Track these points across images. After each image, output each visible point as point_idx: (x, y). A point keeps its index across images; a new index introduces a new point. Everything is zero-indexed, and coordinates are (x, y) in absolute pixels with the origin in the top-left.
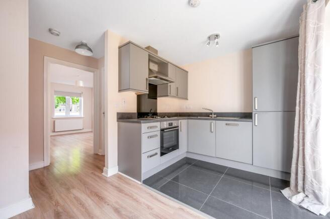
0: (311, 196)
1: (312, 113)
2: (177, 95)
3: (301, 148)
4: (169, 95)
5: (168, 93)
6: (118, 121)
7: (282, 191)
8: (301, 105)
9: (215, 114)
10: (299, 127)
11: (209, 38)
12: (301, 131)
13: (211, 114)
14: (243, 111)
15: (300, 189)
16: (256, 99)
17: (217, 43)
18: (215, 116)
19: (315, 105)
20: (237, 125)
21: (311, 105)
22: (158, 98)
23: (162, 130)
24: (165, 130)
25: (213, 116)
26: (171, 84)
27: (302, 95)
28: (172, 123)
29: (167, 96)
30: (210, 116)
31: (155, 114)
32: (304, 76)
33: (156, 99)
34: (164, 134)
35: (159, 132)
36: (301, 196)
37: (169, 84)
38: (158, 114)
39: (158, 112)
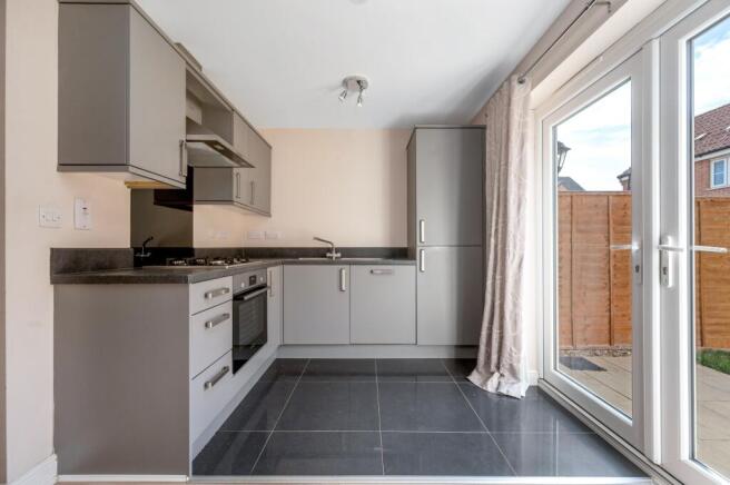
0: (506, 374)
1: (515, 247)
2: (252, 203)
3: (497, 303)
4: (235, 199)
5: (231, 196)
6: (54, 281)
7: (469, 378)
8: (500, 236)
9: (337, 250)
10: (495, 271)
11: (345, 83)
12: (498, 277)
13: (329, 250)
14: (388, 245)
15: (493, 368)
16: (423, 223)
17: (360, 99)
18: (339, 255)
19: (519, 237)
20: (389, 273)
21: (515, 237)
22: (195, 207)
23: (238, 298)
24: (246, 298)
25: (334, 255)
26: (242, 171)
27: (500, 220)
28: (255, 277)
29: (229, 201)
30: (328, 255)
31: (186, 253)
32: (506, 192)
33: (191, 210)
34: (241, 307)
35: (231, 303)
36: (495, 378)
37: (235, 171)
38: (196, 253)
39: (195, 246)
